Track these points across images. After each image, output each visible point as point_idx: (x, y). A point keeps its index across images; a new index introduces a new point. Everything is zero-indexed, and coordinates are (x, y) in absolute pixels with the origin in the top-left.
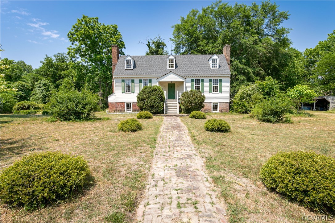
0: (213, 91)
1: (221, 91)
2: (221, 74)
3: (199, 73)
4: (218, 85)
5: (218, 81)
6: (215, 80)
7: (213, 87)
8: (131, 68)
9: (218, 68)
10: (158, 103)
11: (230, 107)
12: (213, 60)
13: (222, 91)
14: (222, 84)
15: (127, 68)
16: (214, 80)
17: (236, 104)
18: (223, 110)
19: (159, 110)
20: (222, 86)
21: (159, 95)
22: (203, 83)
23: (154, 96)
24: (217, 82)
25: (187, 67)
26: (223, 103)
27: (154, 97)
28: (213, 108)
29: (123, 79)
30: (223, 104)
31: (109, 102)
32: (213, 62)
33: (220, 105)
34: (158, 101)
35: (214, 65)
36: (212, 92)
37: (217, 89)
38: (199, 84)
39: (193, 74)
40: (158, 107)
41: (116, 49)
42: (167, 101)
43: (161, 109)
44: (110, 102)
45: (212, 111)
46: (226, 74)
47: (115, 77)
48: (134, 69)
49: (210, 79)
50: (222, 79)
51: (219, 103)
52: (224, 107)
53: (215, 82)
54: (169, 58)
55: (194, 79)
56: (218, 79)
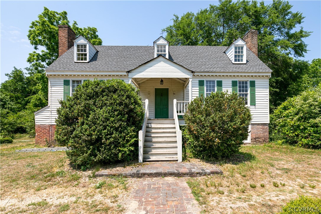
1: (253, 103)
2: (254, 70)
3: (214, 70)
4: (249, 92)
5: (249, 85)
6: (243, 82)
8: (86, 59)
9: (245, 61)
10: (116, 129)
11: (271, 132)
12: (236, 48)
13: (256, 103)
15: (78, 59)
16: (240, 82)
18: (258, 138)
19: (120, 155)
20: (256, 93)
21: (120, 104)
22: (220, 87)
23: (104, 108)
24: (246, 87)
25: (190, 61)
26: (258, 124)
27: (102, 113)
29: (68, 79)
30: (258, 127)
31: (36, 124)
32: (236, 52)
33: (252, 128)
34: (117, 125)
35: (238, 57)
38: (214, 91)
39: (202, 70)
40: (116, 144)
41: (67, 31)
42: (150, 121)
43: (126, 149)
44: (38, 125)
46: (264, 71)
47: (51, 75)
48: (94, 62)
49: (232, 81)
50: (256, 80)
51: (251, 125)
52: (260, 133)
53: (243, 87)
54: (157, 43)
55: (204, 79)
56: (248, 81)
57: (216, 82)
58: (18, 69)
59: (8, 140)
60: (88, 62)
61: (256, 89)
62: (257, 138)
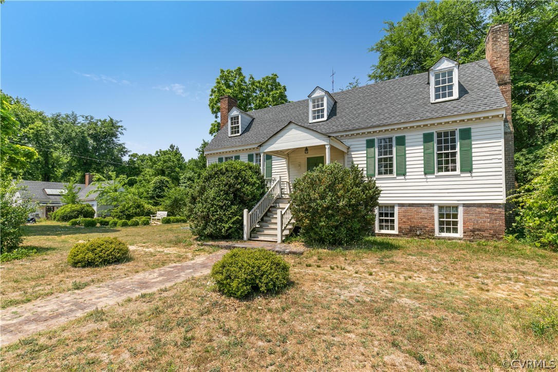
0: (440, 169)
1: (467, 167)
2: (467, 111)
3: (390, 121)
4: (458, 149)
5: (457, 136)
6: (446, 134)
7: (440, 155)
8: (238, 132)
9: (456, 95)
10: (221, 207)
11: (509, 220)
12: (437, 76)
13: (474, 166)
14: (471, 145)
15: (232, 133)
16: (439, 135)
17: (535, 210)
18: (479, 230)
20: (473, 150)
22: (402, 147)
24: (454, 141)
26: (480, 205)
28: (441, 223)
29: (221, 157)
30: (480, 209)
32: (437, 83)
33: (465, 212)
34: (222, 204)
35: (443, 89)
36: (433, 173)
37: (454, 161)
38: (391, 153)
39: (369, 125)
41: (227, 102)
45: (437, 234)
46: (488, 108)
47: (208, 154)
48: (246, 134)
49: (424, 134)
50: (472, 127)
51: (463, 207)
52: (485, 222)
53: (446, 141)
54: (312, 97)
55: (375, 138)
56: (456, 129)
57: (394, 139)
58: (206, 142)
59: (183, 220)
60: (241, 135)
61: (473, 143)
62: (477, 229)
